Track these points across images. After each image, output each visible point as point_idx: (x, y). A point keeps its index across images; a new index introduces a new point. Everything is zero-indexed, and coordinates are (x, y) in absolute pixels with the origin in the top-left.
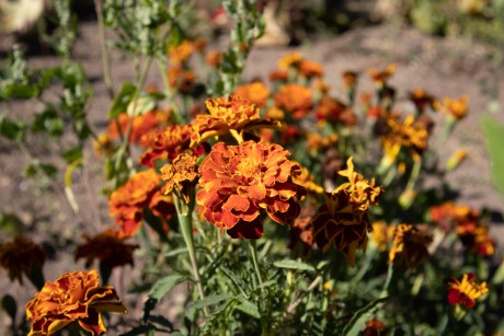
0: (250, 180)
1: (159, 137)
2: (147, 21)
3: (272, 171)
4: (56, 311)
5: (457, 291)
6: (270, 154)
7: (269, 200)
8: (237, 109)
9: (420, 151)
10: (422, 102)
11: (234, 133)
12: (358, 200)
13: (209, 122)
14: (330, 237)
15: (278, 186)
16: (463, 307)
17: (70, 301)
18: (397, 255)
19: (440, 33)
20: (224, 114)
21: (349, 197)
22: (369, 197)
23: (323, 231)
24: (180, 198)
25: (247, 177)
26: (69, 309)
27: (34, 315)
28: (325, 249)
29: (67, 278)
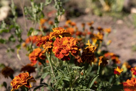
0: (66, 46)
1: (41, 39)
2: (35, 12)
3: (71, 43)
4: (19, 83)
5: (116, 71)
6: (70, 39)
7: (71, 50)
8: (60, 30)
9: (102, 40)
10: (100, 30)
11: (60, 36)
12: (91, 50)
13: (54, 33)
14: (86, 59)
15: (73, 47)
16: (118, 75)
17: (22, 80)
18: (101, 64)
19: (101, 15)
20: (57, 31)
21: (89, 49)
22: (94, 49)
23: (84, 58)
24: (48, 53)
25: (65, 45)
26: (22, 82)
27: (13, 84)
28: (85, 63)
29: (21, 75)
